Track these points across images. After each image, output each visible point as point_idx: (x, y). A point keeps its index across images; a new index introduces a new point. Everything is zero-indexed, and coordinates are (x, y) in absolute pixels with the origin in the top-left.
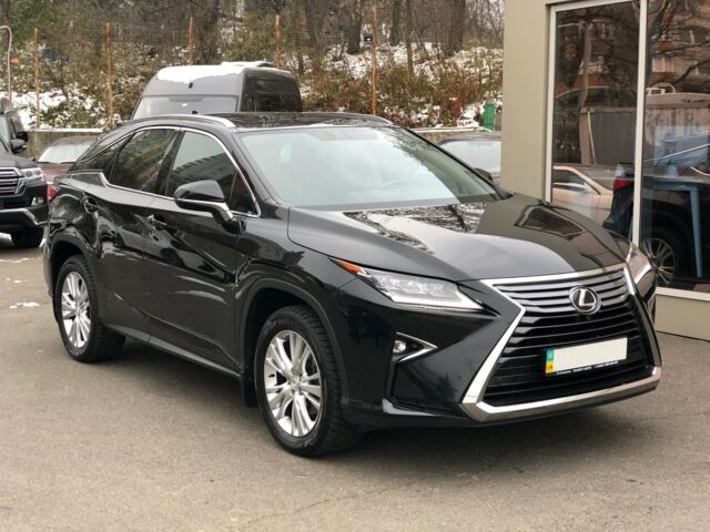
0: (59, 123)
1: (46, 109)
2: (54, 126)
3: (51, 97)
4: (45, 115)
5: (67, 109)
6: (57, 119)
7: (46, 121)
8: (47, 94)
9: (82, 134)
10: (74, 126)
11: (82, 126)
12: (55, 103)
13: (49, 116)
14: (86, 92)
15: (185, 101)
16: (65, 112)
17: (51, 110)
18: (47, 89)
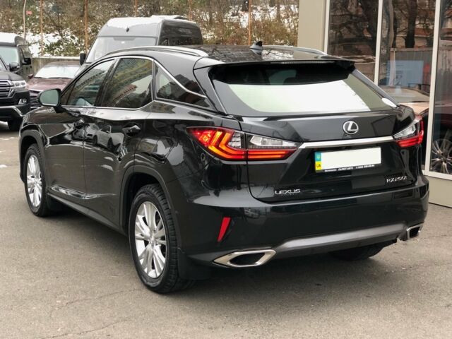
0: (56, 53)
1: (49, 44)
2: (53, 54)
3: (54, 36)
4: (48, 48)
5: (62, 45)
6: (55, 51)
7: (49, 51)
8: (52, 34)
9: (69, 60)
10: (65, 55)
11: (70, 55)
12: (55, 40)
13: (50, 48)
14: (75, 33)
15: (124, 40)
16: (61, 46)
17: (52, 45)
18: (52, 31)
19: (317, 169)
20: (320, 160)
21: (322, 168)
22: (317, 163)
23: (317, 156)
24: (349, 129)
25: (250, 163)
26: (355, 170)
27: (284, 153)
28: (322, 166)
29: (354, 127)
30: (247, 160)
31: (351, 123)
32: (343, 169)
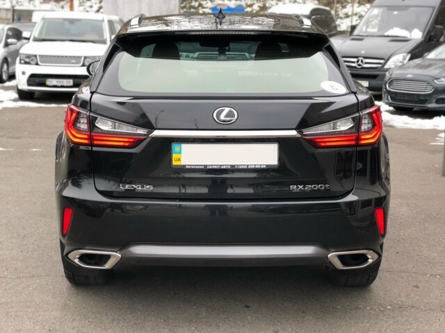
19: (174, 163)
20: (180, 153)
21: (183, 163)
22: (174, 156)
23: (175, 147)
24: (222, 117)
25: (94, 149)
26: (233, 169)
27: (131, 140)
28: (182, 160)
29: (230, 114)
30: (92, 145)
31: (227, 110)
32: (215, 167)
